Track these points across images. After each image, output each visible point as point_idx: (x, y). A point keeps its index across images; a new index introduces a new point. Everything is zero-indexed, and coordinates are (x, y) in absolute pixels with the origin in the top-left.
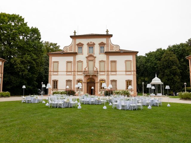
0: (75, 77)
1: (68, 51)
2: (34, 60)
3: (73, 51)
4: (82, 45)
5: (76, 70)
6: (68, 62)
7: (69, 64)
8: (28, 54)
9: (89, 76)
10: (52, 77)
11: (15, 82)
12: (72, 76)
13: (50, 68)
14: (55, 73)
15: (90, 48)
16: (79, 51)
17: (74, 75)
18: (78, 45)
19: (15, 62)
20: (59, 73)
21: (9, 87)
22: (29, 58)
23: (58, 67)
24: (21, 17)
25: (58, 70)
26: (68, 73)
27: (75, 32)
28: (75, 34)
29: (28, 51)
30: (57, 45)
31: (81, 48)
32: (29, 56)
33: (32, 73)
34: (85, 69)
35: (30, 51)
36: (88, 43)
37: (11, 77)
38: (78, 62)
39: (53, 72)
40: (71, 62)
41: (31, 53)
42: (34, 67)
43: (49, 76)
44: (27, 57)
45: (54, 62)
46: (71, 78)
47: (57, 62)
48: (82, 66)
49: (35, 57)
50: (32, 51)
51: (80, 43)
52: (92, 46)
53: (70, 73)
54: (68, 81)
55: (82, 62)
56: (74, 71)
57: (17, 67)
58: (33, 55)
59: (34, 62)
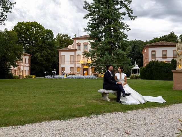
0: (76, 65)
1: (71, 48)
2: (49, 54)
3: (74, 48)
4: (80, 44)
5: (76, 61)
6: (71, 56)
7: (72, 57)
8: (45, 50)
9: (85, 64)
10: (61, 66)
11: (37, 69)
12: (74, 65)
13: (59, 59)
14: (63, 63)
15: (85, 46)
16: (78, 48)
17: (75, 64)
18: (77, 44)
19: (37, 56)
20: (66, 63)
21: (34, 72)
22: (46, 53)
23: (65, 59)
24: (40, 24)
25: (65, 61)
26: (71, 63)
27: (75, 35)
28: (75, 37)
29: (45, 48)
30: (68, 36)
31: (79, 46)
32: (46, 51)
33: (48, 62)
34: (82, 60)
35: (46, 48)
36: (84, 43)
37: (35, 66)
38: (77, 55)
39: (62, 62)
40: (73, 56)
41: (47, 49)
42: (50, 58)
43: (59, 65)
44: (45, 52)
45: (62, 56)
46: (73, 66)
47: (64, 56)
48: (80, 58)
49: (50, 51)
50: (48, 47)
51: (79, 43)
52: (86, 45)
53: (73, 63)
54: (71, 68)
55: (80, 55)
56: (75, 62)
57: (39, 59)
58: (49, 50)
59: (49, 55)
